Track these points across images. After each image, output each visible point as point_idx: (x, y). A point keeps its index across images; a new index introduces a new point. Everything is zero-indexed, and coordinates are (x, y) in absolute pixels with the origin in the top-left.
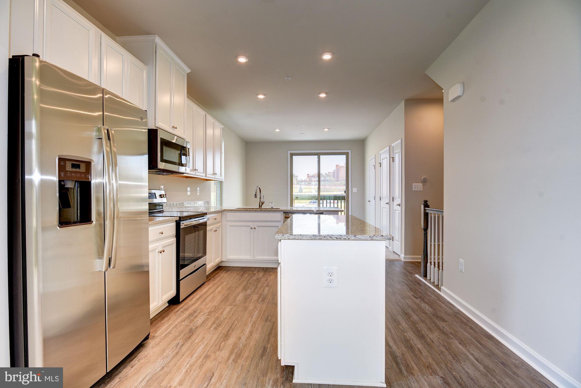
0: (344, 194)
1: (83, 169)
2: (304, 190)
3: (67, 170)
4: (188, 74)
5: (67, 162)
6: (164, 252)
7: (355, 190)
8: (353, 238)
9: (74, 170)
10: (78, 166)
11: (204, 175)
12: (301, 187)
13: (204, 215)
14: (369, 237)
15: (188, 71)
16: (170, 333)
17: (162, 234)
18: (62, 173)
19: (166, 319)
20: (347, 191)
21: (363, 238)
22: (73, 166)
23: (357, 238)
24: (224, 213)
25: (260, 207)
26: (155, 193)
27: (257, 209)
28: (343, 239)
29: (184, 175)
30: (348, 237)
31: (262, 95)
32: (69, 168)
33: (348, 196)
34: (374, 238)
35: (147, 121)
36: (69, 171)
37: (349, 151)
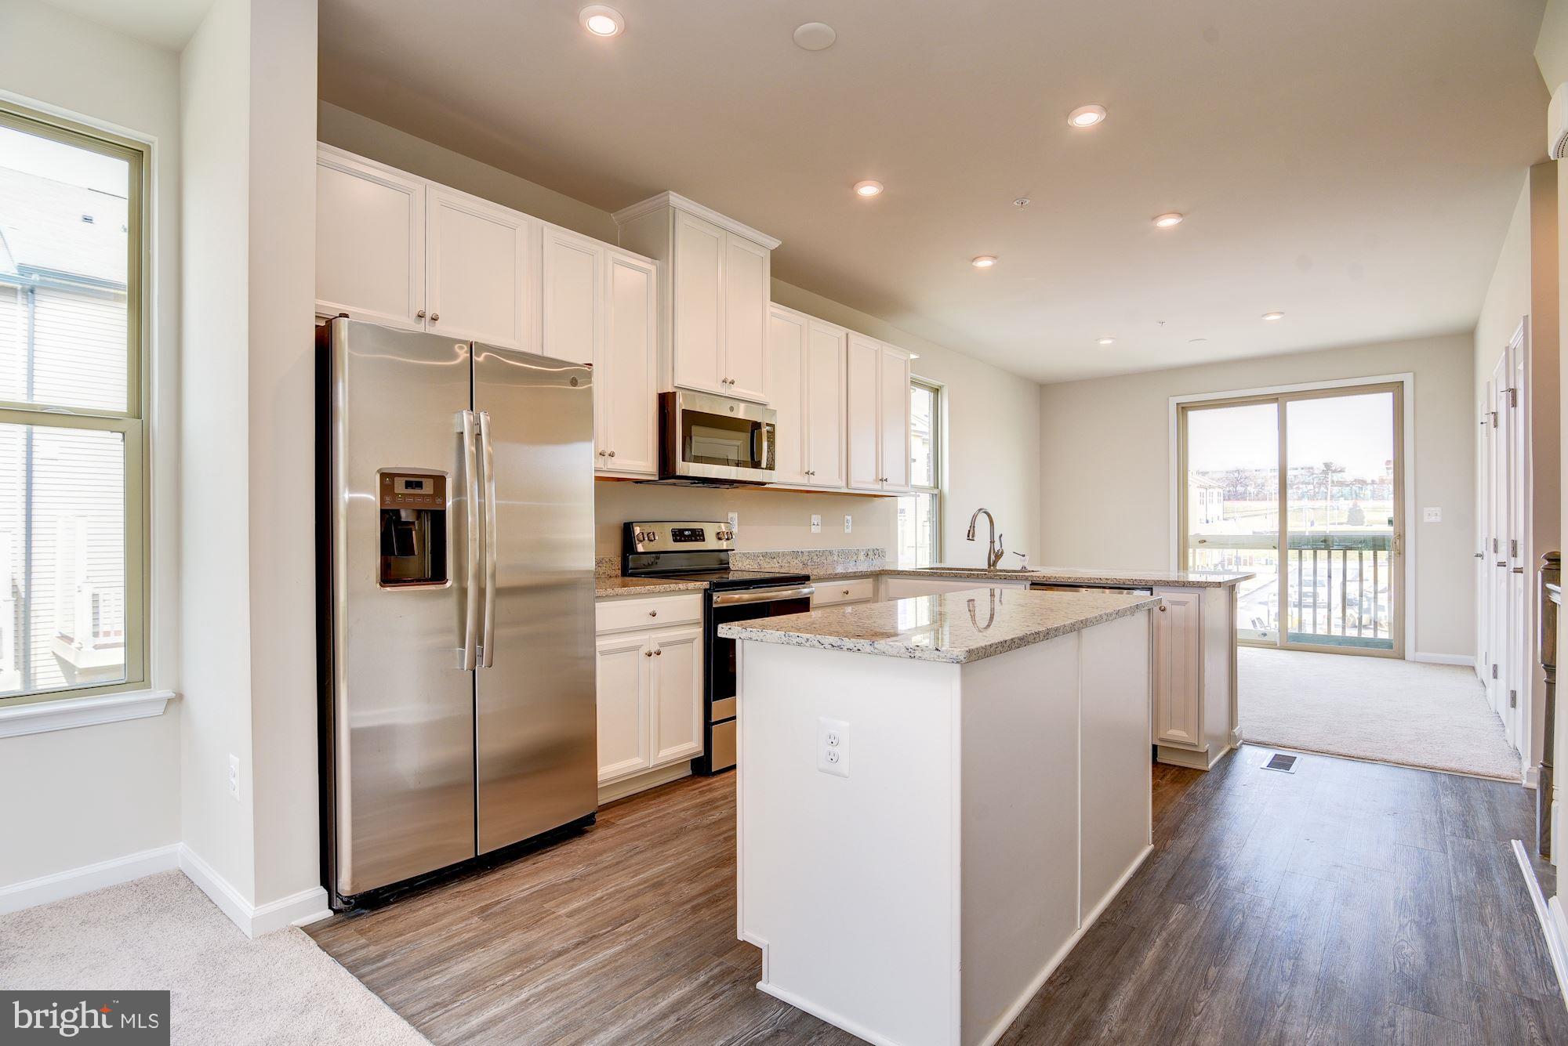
0: (1389, 530)
1: (428, 488)
2: (1368, 516)
3: (396, 492)
4: (773, 252)
5: (396, 479)
6: (659, 654)
7: (1432, 515)
8: (868, 648)
9: (410, 491)
10: (419, 485)
11: (844, 483)
12: (1355, 505)
13: (804, 579)
14: (904, 650)
15: (775, 244)
16: (643, 824)
17: (654, 616)
18: (387, 498)
19: (663, 798)
20: (1398, 520)
21: (890, 650)
22: (408, 485)
23: (876, 651)
24: (884, 578)
25: (989, 565)
26: (702, 530)
27: (982, 570)
28: (845, 648)
29: (767, 486)
30: (857, 645)
31: (985, 258)
32: (399, 487)
33: (1401, 536)
34: (918, 654)
35: (590, 388)
36: (401, 494)
37: (1408, 379)
